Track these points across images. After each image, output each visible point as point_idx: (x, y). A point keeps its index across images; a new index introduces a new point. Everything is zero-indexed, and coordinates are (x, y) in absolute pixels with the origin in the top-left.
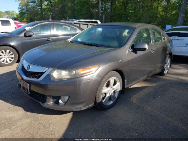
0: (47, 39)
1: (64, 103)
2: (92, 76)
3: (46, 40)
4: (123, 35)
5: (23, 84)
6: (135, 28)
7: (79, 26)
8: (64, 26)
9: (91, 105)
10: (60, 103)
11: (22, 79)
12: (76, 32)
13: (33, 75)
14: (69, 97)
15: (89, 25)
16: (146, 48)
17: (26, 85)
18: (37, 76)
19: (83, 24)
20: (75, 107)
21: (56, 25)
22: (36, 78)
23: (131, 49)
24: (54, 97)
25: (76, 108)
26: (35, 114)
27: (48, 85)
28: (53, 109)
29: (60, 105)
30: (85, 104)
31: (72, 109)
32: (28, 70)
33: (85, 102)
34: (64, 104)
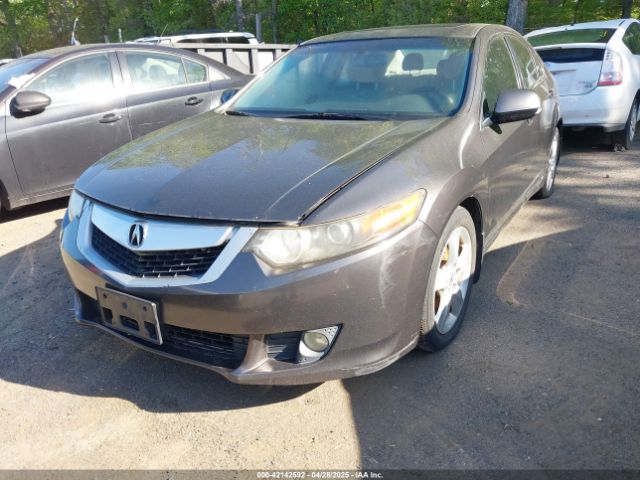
0: (106, 116)
1: (322, 354)
2: (410, 236)
3: (101, 122)
4: (387, 74)
5: (125, 305)
6: (474, 41)
7: (221, 60)
8: (151, 62)
9: (412, 343)
10: (306, 358)
11: (113, 285)
12: (205, 79)
13: (165, 265)
14: (341, 326)
15: (279, 52)
16: (536, 110)
17: (145, 308)
18: (185, 268)
19: (235, 50)
20: (363, 363)
21: (129, 57)
22: (180, 274)
23: (485, 116)
24: (270, 339)
25: (365, 365)
26: (193, 414)
27: (237, 296)
28: (277, 383)
29: (303, 362)
30: (394, 344)
31: (353, 371)
32: (133, 248)
33: (394, 335)
34: (322, 358)
